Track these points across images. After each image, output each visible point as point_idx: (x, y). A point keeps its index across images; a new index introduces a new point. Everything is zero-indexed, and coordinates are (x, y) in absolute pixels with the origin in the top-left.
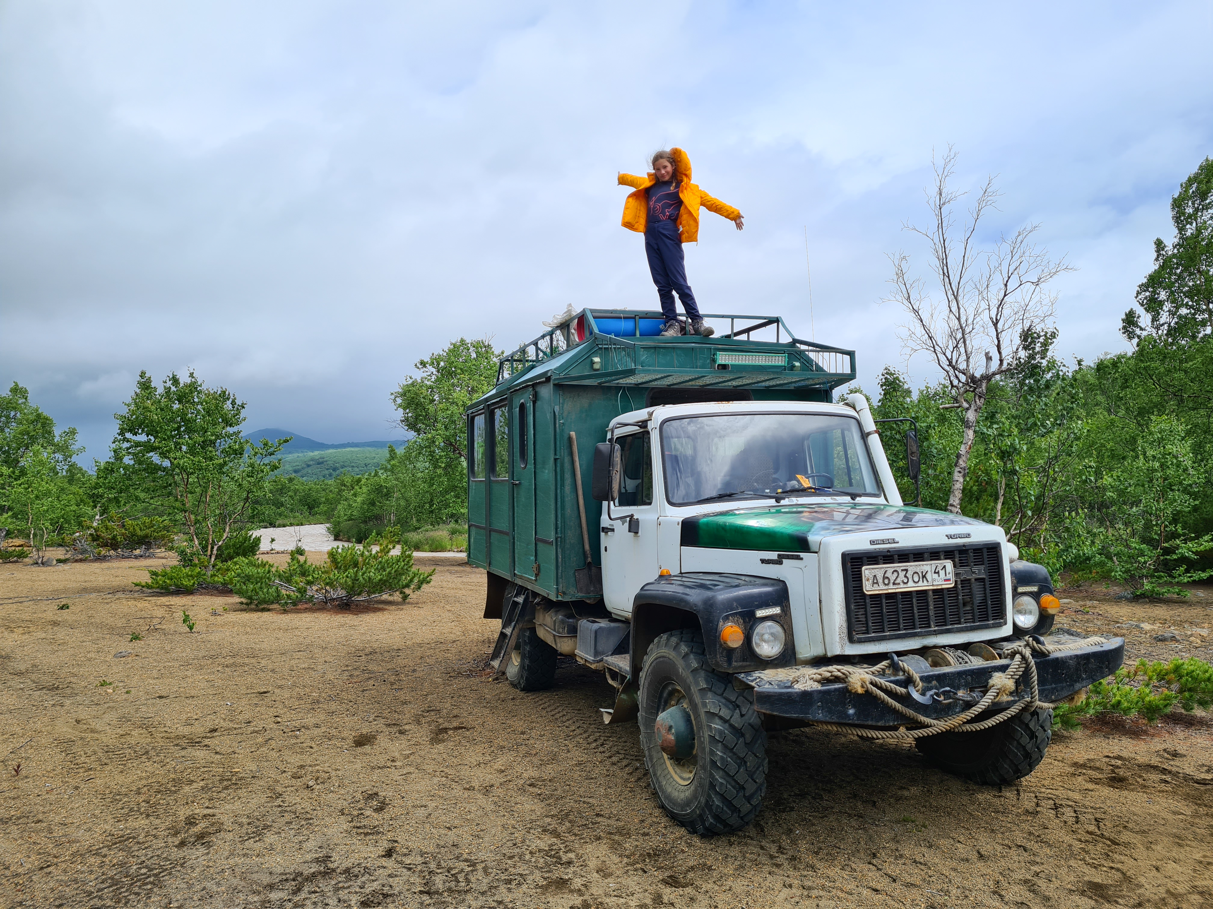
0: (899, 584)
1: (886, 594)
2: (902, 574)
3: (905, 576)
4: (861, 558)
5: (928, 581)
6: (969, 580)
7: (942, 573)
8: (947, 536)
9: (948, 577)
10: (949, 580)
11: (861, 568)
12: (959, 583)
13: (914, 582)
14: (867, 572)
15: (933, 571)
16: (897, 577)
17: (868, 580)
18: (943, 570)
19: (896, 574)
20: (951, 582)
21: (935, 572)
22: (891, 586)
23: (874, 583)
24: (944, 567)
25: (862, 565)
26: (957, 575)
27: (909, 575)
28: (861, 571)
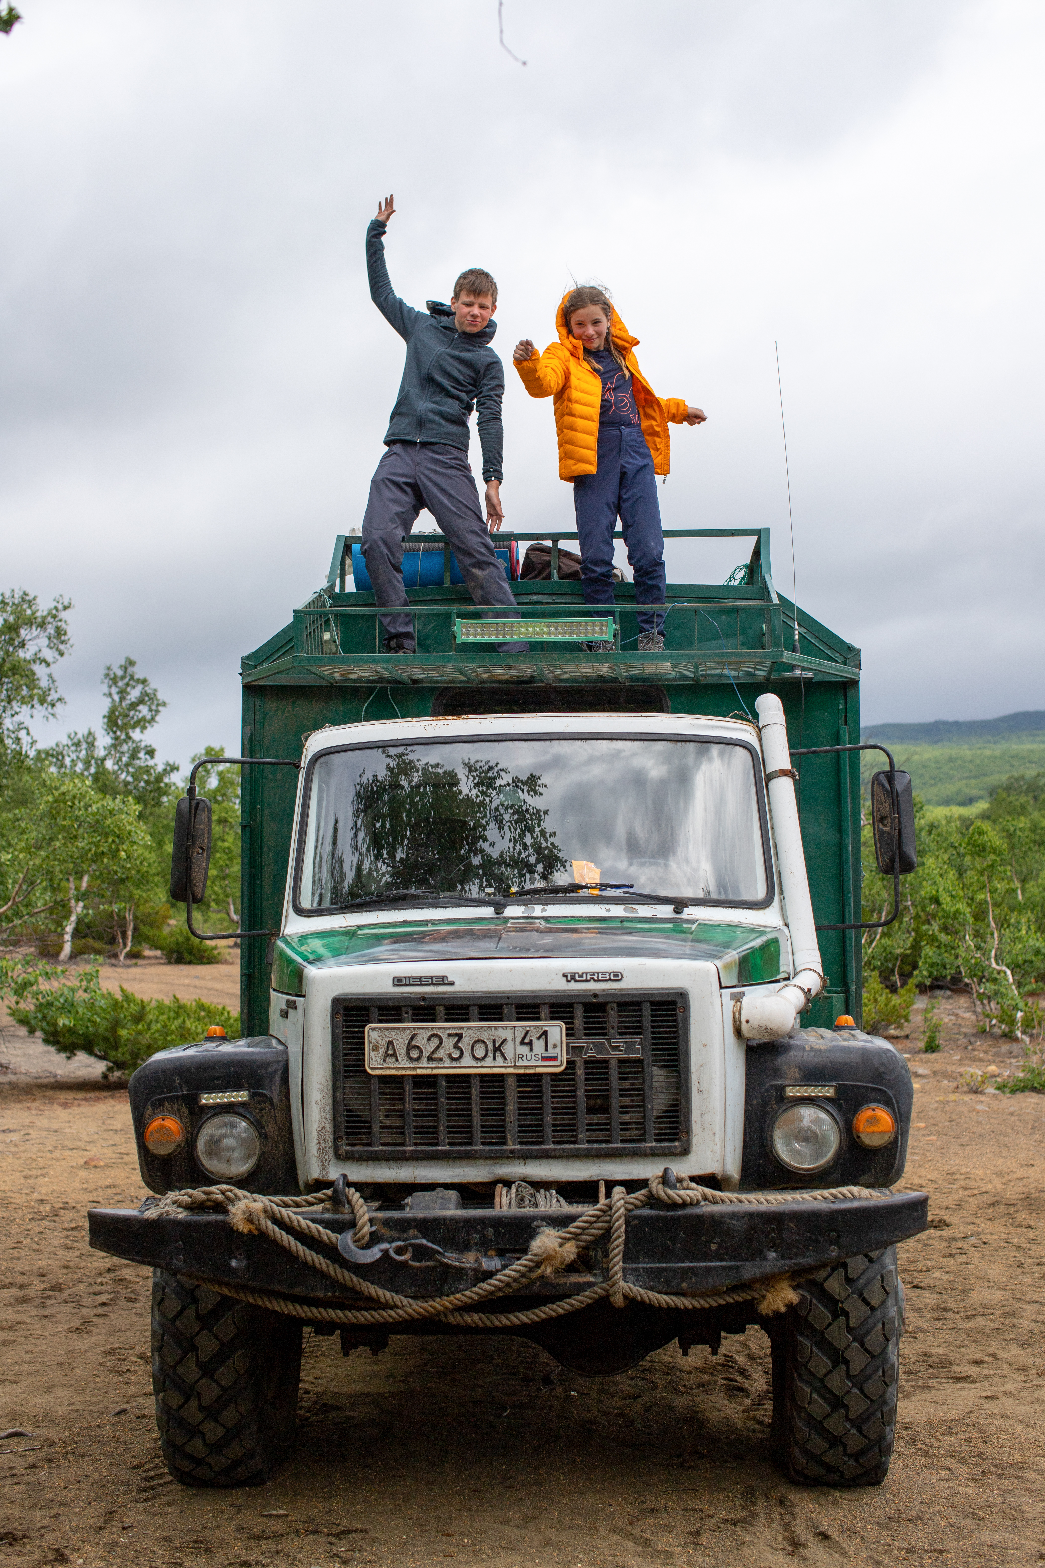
0: (441, 1060)
1: (413, 1076)
2: (448, 1043)
3: (456, 1046)
4: (366, 1009)
5: (505, 1059)
6: (606, 1061)
7: (539, 1045)
8: (564, 976)
9: (551, 1052)
10: (554, 1059)
11: (364, 1027)
12: (580, 1064)
13: (474, 1057)
14: (374, 1035)
15: (519, 1040)
16: (437, 1048)
17: (376, 1048)
18: (542, 1041)
19: (435, 1042)
20: (558, 1063)
21: (522, 1043)
22: (424, 1063)
23: (387, 1055)
24: (545, 1033)
25: (368, 1022)
26: (573, 1050)
27: (465, 1044)
28: (363, 1032)
